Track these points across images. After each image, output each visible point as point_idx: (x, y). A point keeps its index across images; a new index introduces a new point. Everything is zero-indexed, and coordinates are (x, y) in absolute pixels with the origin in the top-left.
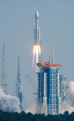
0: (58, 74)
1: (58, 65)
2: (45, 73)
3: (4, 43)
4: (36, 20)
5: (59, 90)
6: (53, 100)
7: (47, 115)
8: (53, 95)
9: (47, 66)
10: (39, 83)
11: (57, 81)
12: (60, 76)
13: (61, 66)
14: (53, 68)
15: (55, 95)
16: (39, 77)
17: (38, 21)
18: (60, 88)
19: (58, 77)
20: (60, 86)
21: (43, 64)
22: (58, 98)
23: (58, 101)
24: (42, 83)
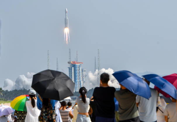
0: (81, 68)
1: (80, 63)
2: (73, 68)
3: (48, 51)
4: (66, 13)
5: (81, 78)
6: (78, 83)
7: (74, 92)
8: (78, 80)
9: (74, 63)
10: (70, 73)
11: (80, 72)
12: (82, 69)
13: (82, 63)
14: (77, 65)
15: (79, 80)
16: (69, 70)
17: (67, 14)
18: (82, 76)
19: (81, 70)
20: (82, 75)
21: (72, 62)
22: (80, 82)
23: (81, 84)
24: (71, 73)
